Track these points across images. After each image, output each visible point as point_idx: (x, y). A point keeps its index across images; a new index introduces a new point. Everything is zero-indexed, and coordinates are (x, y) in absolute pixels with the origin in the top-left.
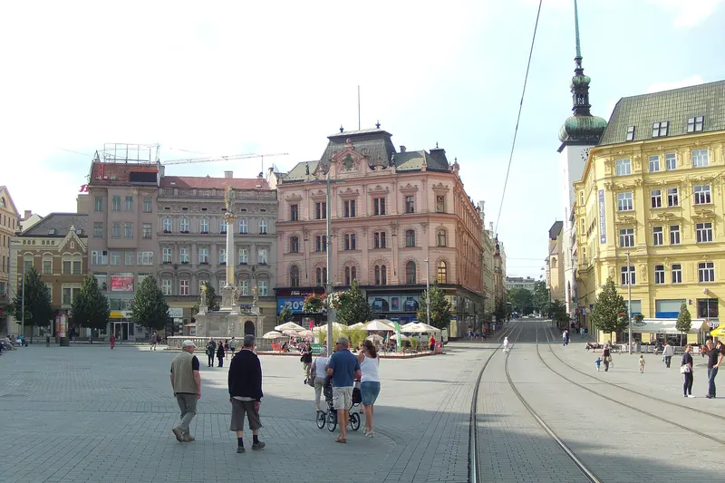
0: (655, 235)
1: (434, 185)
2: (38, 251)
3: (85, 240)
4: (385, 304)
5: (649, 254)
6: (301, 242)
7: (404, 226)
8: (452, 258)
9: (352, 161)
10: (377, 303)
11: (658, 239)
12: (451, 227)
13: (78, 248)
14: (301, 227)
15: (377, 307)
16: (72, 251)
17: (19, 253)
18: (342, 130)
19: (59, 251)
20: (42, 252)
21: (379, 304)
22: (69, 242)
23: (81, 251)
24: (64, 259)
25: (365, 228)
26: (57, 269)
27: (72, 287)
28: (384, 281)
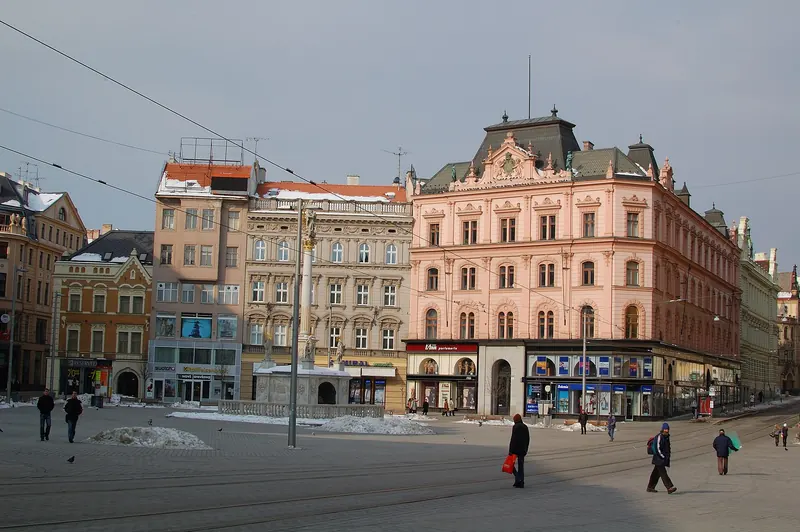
1: (625, 199)
2: (88, 281)
3: (150, 269)
4: (551, 365)
6: (441, 275)
7: (580, 255)
8: (645, 301)
9: (513, 163)
10: (540, 364)
12: (647, 258)
13: (140, 278)
14: (442, 255)
15: (540, 370)
16: (132, 282)
17: (63, 283)
18: (505, 118)
19: (116, 282)
20: (93, 283)
21: (543, 365)
22: (129, 270)
23: (145, 283)
24: (121, 294)
25: (527, 258)
26: (112, 306)
27: (130, 330)
28: (551, 332)
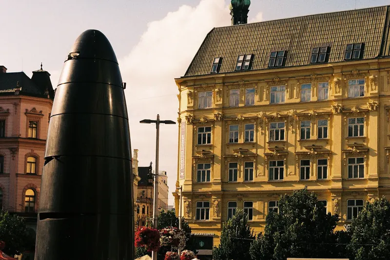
0: (231, 171)
1: (27, 110)
5: (223, 190)
11: (233, 176)
